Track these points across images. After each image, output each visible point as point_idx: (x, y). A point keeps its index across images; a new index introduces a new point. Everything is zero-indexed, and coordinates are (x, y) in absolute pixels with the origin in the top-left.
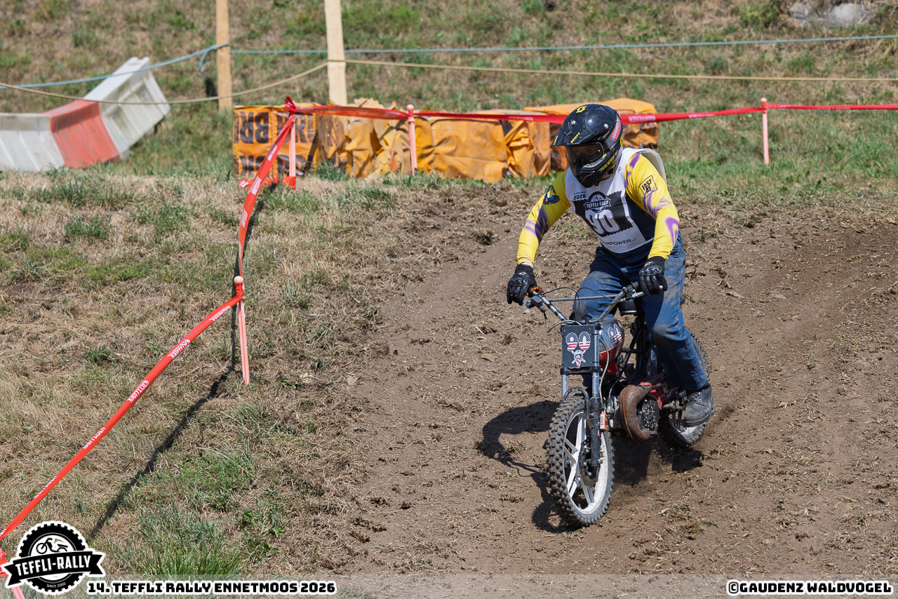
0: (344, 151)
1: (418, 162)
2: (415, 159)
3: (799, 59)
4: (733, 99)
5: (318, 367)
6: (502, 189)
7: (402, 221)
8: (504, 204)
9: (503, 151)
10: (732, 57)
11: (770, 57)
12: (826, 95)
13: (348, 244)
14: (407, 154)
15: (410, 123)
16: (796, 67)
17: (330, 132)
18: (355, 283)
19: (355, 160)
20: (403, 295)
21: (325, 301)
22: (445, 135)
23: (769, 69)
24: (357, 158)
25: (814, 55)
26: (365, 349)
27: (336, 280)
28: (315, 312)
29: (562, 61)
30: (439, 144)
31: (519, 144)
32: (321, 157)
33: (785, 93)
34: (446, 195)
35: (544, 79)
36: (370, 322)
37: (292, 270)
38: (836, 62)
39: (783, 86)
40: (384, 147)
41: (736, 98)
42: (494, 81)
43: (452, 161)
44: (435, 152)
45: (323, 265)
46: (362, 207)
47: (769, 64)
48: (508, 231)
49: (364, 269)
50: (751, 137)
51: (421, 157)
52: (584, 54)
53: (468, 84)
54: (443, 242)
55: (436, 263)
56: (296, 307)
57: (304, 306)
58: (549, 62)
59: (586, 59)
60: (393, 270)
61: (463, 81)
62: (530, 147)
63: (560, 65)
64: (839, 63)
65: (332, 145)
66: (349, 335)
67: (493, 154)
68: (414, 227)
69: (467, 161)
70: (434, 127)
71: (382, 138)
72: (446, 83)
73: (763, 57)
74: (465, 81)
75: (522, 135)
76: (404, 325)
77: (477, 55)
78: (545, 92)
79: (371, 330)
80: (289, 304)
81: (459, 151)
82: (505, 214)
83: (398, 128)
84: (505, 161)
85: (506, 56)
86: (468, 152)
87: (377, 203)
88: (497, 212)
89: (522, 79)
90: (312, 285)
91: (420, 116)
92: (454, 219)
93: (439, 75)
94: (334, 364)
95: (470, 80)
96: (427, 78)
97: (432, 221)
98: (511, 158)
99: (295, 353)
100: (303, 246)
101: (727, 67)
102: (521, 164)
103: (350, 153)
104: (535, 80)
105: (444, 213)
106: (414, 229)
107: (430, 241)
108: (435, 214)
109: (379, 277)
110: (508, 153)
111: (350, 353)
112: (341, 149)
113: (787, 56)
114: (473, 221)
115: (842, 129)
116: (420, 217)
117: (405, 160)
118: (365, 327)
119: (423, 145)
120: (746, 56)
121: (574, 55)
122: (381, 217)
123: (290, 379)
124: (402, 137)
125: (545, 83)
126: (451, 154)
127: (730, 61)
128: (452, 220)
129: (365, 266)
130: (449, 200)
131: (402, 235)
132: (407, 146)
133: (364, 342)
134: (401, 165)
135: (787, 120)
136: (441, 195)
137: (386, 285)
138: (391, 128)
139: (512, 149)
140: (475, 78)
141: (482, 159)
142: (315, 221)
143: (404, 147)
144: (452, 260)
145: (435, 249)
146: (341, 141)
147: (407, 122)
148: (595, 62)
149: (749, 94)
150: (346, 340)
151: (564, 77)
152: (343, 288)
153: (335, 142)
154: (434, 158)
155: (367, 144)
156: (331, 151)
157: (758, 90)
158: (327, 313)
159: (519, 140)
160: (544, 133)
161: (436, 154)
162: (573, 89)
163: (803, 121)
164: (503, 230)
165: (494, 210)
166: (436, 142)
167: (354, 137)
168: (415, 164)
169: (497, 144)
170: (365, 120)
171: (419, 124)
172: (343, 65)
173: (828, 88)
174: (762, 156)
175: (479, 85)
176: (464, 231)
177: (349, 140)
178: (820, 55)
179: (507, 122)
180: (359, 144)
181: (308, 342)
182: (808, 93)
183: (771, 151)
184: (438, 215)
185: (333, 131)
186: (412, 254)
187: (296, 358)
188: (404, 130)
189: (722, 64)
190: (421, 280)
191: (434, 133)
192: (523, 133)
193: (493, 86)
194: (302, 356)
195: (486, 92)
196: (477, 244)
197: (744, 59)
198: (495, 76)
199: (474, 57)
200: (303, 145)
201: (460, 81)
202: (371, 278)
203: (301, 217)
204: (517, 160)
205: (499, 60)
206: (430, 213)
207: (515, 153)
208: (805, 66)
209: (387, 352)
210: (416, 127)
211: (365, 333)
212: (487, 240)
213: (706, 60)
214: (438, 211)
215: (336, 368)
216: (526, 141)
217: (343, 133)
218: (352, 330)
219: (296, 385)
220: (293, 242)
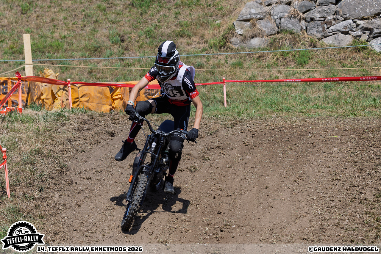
0: (41, 99)
1: (72, 105)
2: (71, 104)
3: (236, 62)
4: (207, 80)
5: (41, 190)
6: (115, 114)
7: (73, 126)
8: (118, 119)
9: (110, 100)
10: (206, 62)
11: (223, 62)
12: (249, 78)
13: (50, 136)
14: (68, 101)
15: (69, 87)
16: (235, 66)
17: (34, 90)
18: (55, 153)
19: (45, 103)
20: (77, 158)
21: (42, 161)
22: (84, 93)
23: (223, 67)
24: (46, 103)
25: (242, 60)
26: (62, 182)
27: (46, 152)
28: (37, 166)
29: (129, 64)
30: (82, 97)
31: (117, 97)
32: (31, 101)
33: (230, 77)
34: (91, 116)
35: (121, 72)
36: (63, 170)
37: (25, 148)
38: (253, 64)
39: (229, 74)
40: (58, 97)
41: (209, 79)
42: (99, 74)
43: (87, 104)
44: (80, 100)
45: (40, 145)
46: (54, 121)
47: (223, 65)
48: (122, 131)
49: (58, 147)
50: (218, 96)
51: (74, 103)
52: (139, 61)
53: (87, 75)
54: (93, 135)
55: (90, 144)
56: (29, 164)
57: (32, 163)
58: (123, 65)
59: (140, 63)
60: (71, 147)
61: (85, 74)
62: (121, 99)
63: (128, 66)
64: (254, 64)
65: (35, 96)
66: (54, 176)
67: (105, 102)
68: (79, 129)
69: (94, 105)
70: (79, 89)
71: (57, 93)
72: (77, 75)
73: (220, 62)
74: (86, 74)
75: (118, 93)
76: (79, 171)
77: (91, 62)
78: (123, 78)
79: (63, 174)
80: (25, 162)
81: (91, 100)
82: (119, 124)
83: (64, 90)
84: (111, 105)
85: (104, 63)
86: (95, 101)
87: (61, 119)
88: (115, 123)
89: (112, 72)
90: (35, 154)
91: (73, 84)
92: (96, 126)
93: (74, 71)
94: (48, 188)
95: (88, 73)
96: (69, 73)
97: (87, 127)
98: (113, 104)
99: (30, 184)
100: (29, 137)
101: (204, 66)
102: (118, 107)
103: (43, 100)
104: (117, 73)
105: (91, 123)
106: (79, 130)
107: (87, 135)
108: (87, 124)
109: (65, 151)
110: (112, 102)
111: (55, 184)
112: (39, 98)
113: (231, 61)
114: (105, 126)
115: (258, 92)
116: (81, 125)
117: (67, 104)
118: (61, 173)
119: (75, 98)
120: (212, 61)
121: (135, 62)
122: (63, 125)
123: (29, 195)
124: (65, 94)
125: (122, 74)
126: (87, 101)
127: (205, 64)
128: (95, 126)
129: (58, 146)
130: (93, 118)
131: (74, 132)
132: (68, 98)
133: (61, 179)
134: (65, 106)
135: (232, 89)
136: (88, 116)
137: (68, 154)
138: (60, 89)
139: (114, 100)
140: (90, 72)
141: (100, 104)
142: (33, 126)
143: (66, 98)
144: (97, 143)
145: (89, 138)
146: (39, 94)
147: (67, 87)
148: (144, 65)
149: (214, 78)
150: (53, 178)
151: (131, 71)
152: (49, 156)
153: (37, 94)
154: (80, 103)
155: (50, 96)
156: (35, 98)
157: (218, 76)
158: (43, 166)
159: (116, 96)
160: (127, 93)
161: (80, 101)
162: (135, 76)
163: (240, 89)
164: (119, 130)
165: (113, 122)
166: (80, 96)
167: (44, 93)
168: (71, 106)
169: (107, 97)
170: (49, 85)
171: (73, 88)
172: (32, 66)
173: (250, 75)
174: (223, 104)
175: (93, 75)
176: (102, 131)
177: (42, 94)
178: (245, 61)
179: (111, 87)
180: (47, 96)
181: (35, 179)
182: (241, 77)
183: (227, 101)
184: (88, 124)
185: (36, 89)
186: (79, 141)
187: (31, 186)
188: (66, 90)
189: (201, 65)
190: (84, 152)
191: (79, 92)
192: (119, 92)
193: (98, 76)
194: (33, 185)
195: (96, 78)
196: (108, 136)
197: (211, 62)
198: (99, 71)
199: (90, 63)
200: (24, 95)
201: (83, 74)
202: (62, 151)
203: (27, 125)
204: (116, 105)
205: (101, 64)
206: (85, 123)
207: (115, 101)
208: (239, 65)
209: (72, 183)
210: (72, 89)
211: (61, 175)
212: (112, 135)
213: (194, 63)
214: (88, 122)
215: (49, 190)
216: (120, 96)
217: (40, 91)
218: (55, 174)
219: (32, 198)
220: (25, 135)
